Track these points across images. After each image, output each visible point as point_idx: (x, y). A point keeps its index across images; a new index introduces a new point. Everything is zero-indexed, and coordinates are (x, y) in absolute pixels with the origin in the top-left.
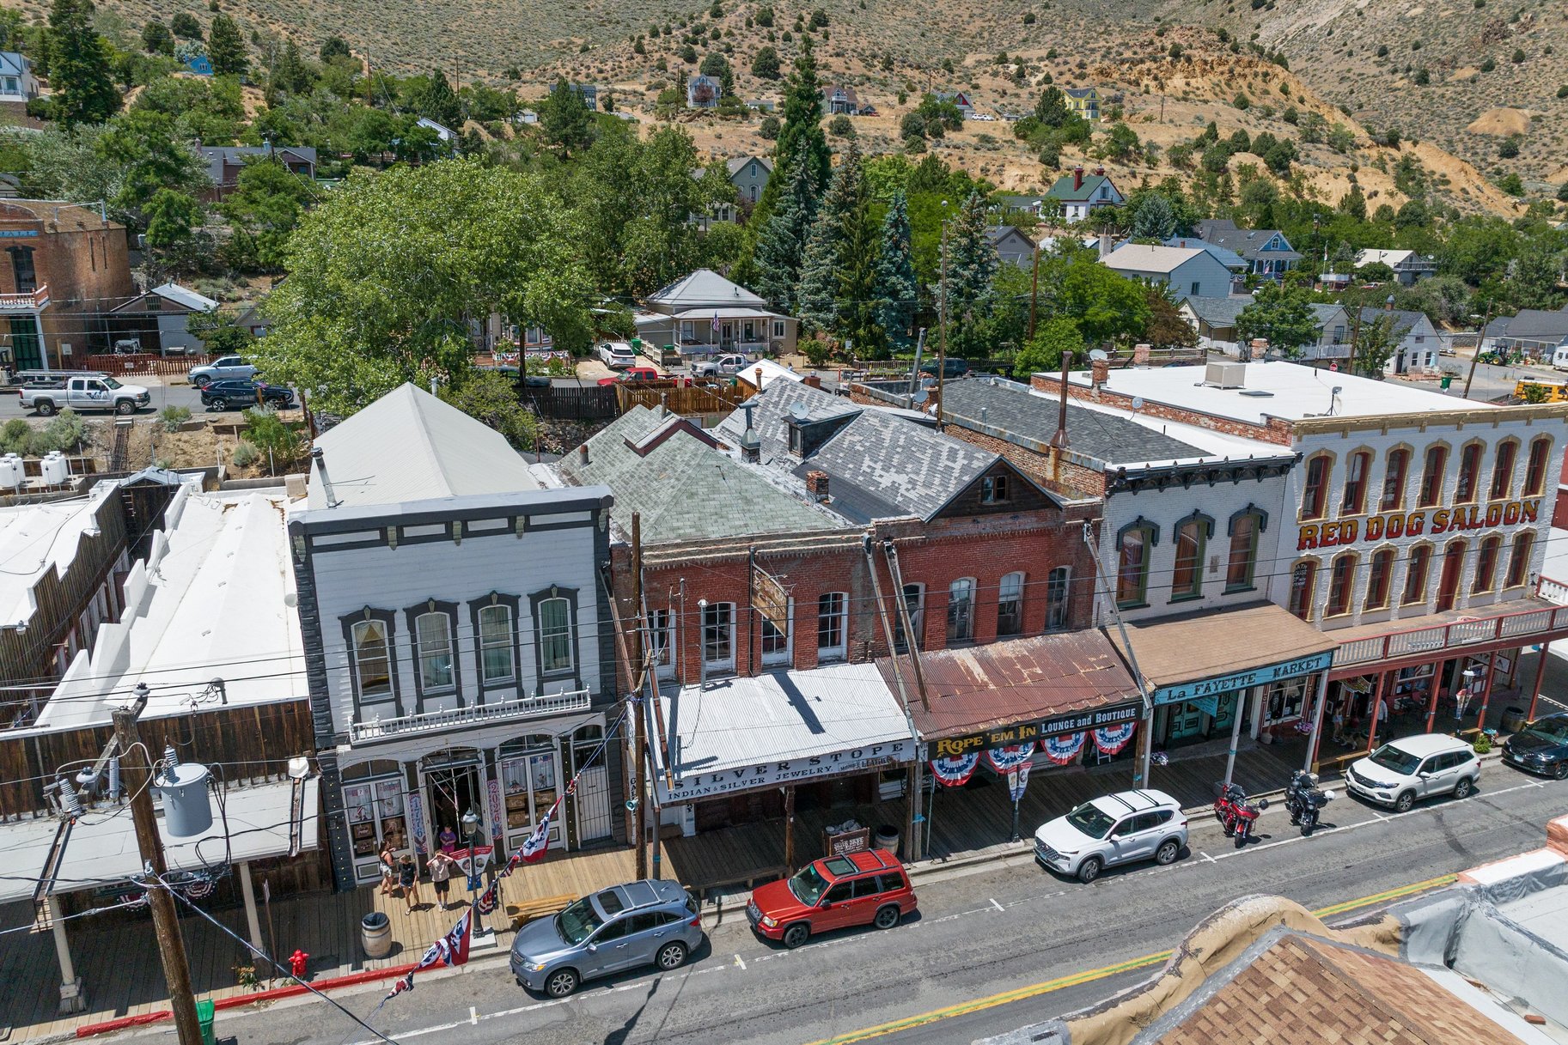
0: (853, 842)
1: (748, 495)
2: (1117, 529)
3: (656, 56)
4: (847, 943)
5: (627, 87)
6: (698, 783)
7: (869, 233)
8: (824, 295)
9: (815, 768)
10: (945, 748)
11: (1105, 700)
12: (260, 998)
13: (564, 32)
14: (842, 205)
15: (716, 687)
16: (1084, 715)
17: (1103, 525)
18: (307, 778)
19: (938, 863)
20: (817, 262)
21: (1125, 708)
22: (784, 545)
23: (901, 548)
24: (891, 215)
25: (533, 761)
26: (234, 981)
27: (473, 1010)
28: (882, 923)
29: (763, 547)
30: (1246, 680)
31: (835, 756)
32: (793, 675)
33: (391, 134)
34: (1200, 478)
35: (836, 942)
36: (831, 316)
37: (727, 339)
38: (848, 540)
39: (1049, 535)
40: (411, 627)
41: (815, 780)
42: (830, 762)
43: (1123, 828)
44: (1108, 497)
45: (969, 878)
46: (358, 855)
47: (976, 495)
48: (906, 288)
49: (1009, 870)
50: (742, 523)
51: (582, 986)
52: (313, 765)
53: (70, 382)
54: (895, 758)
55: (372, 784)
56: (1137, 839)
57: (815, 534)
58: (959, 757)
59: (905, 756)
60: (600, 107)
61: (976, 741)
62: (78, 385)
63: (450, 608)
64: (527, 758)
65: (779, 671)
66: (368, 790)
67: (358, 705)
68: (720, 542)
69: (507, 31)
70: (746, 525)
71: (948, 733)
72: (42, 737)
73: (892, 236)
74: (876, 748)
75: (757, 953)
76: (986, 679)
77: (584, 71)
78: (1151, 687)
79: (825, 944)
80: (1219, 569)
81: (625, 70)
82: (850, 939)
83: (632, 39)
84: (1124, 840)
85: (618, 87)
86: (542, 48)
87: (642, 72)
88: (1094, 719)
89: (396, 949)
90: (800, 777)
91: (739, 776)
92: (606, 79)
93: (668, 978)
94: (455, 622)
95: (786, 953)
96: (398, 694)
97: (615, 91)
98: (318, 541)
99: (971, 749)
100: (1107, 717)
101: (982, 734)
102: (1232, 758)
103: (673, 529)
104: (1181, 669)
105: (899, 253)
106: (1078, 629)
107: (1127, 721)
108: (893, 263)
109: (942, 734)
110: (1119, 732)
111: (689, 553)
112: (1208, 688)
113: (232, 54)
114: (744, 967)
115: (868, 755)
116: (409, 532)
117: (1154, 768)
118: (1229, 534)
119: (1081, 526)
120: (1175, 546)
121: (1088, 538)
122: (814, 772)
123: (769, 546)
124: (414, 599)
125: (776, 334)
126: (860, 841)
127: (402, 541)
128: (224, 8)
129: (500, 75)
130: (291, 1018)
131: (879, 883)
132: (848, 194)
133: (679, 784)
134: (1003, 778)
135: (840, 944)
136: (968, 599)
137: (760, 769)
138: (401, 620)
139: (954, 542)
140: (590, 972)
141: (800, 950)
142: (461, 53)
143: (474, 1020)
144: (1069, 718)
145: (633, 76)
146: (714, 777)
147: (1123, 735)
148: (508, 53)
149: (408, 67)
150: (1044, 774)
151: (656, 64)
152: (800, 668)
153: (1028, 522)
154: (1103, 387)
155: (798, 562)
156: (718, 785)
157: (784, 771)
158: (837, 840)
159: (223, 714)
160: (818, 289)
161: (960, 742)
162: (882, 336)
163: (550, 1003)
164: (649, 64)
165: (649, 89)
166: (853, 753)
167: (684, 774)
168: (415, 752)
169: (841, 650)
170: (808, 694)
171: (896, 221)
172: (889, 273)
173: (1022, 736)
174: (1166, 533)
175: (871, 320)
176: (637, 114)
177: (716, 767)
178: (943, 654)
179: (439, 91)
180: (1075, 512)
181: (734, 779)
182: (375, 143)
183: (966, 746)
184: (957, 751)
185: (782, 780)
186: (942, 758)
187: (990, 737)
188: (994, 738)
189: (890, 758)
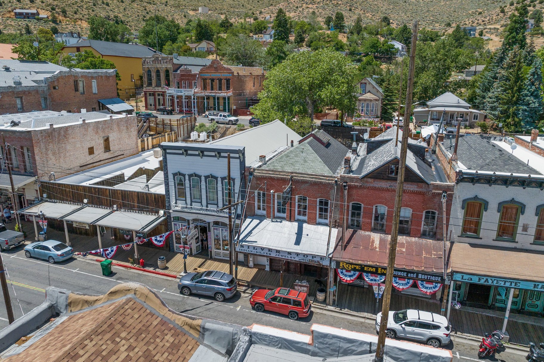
0: (303, 288)
1: (307, 159)
2: (462, 199)
3: (510, 13)
4: (275, 318)
5: (492, 27)
6: (249, 248)
7: (518, 78)
8: (495, 104)
9: (289, 256)
10: (343, 266)
11: (423, 268)
12: (131, 268)
13: (476, 7)
14: (510, 66)
15: (277, 222)
16: (413, 273)
17: (454, 196)
18: (163, 216)
19: (338, 309)
20: (497, 90)
21: (435, 276)
22: (303, 177)
23: (350, 187)
24: (532, 70)
25: (222, 230)
26: (128, 261)
27: (165, 289)
28: (292, 317)
29: (295, 176)
30: (513, 284)
31: (298, 254)
32: (305, 225)
33: (377, 47)
34: (516, 184)
35: (272, 316)
36: (497, 113)
37: (451, 119)
38: (329, 180)
39: (423, 195)
40: (190, 180)
41: (289, 261)
42: (295, 256)
43: (412, 324)
44: (457, 183)
45: (343, 319)
46: (176, 243)
47: (386, 172)
48: (534, 103)
49: (362, 323)
50: (298, 168)
51: (191, 294)
52: (165, 213)
53: (219, 115)
54: (321, 262)
55: (180, 224)
56: (416, 331)
57: (316, 175)
58: (349, 271)
59: (326, 263)
60: (477, 35)
61: (357, 267)
62: (221, 116)
63: (200, 177)
64: (221, 229)
65: (301, 223)
66: (179, 225)
67: (176, 200)
68: (281, 172)
69: (452, 9)
70: (299, 169)
71: (344, 260)
72: (114, 190)
73: (531, 79)
74: (314, 256)
75: (247, 308)
76: (378, 246)
77: (476, 21)
78: (449, 271)
79: (268, 315)
80: (529, 230)
81: (494, 20)
82: (278, 317)
83: (501, 7)
84: (408, 329)
85: (488, 27)
86: (464, 14)
87: (501, 20)
88: (417, 276)
89: (166, 268)
90: (284, 257)
91: (262, 250)
92: (485, 24)
93: (216, 303)
94: (201, 182)
95: (254, 312)
96: (186, 199)
97: (486, 28)
98: (168, 151)
99: (355, 270)
100: (423, 277)
101: (361, 265)
102: (506, 321)
103: (274, 166)
104: (475, 268)
105: (533, 87)
106: (438, 240)
107: (437, 282)
108: (530, 92)
109: (341, 259)
110: (432, 286)
111: (269, 174)
112: (487, 280)
113: (340, 23)
114: (238, 310)
115: (310, 258)
116: (189, 152)
117: (453, 310)
118: (536, 215)
119: (441, 194)
120: (499, 214)
121: (444, 200)
122: (289, 257)
123: (298, 176)
124: (191, 172)
125: (474, 119)
126: (305, 289)
127: (187, 155)
128: (354, 10)
129: (443, 25)
130: (131, 274)
131: (292, 302)
132: (514, 62)
133: (242, 246)
134: (371, 286)
135: (273, 317)
136: (384, 214)
137: (270, 250)
138: (187, 177)
139: (375, 189)
140: (194, 291)
141: (259, 313)
142: (432, 18)
143: (161, 291)
144: (404, 271)
145: (497, 21)
146: (254, 247)
147: (434, 288)
148: (450, 17)
149: (410, 24)
150: (418, 298)
151: (508, 16)
152: (308, 223)
153: (412, 187)
154: (534, 143)
155: (308, 184)
156: (255, 251)
157: (278, 254)
158: (297, 285)
159: (146, 193)
160: (493, 101)
161: (350, 266)
162: (519, 123)
163: (182, 295)
164: (506, 16)
165: (501, 27)
166: (304, 255)
167: (243, 243)
168: (190, 217)
169: (327, 221)
170: (305, 232)
171: (534, 73)
172: (527, 95)
173: (379, 272)
174: (493, 206)
175: (515, 114)
176: (493, 37)
177: (254, 244)
178: (367, 233)
179: (404, 31)
180: (437, 187)
181: (260, 251)
182: (372, 50)
183: (353, 267)
184: (348, 268)
185: (277, 256)
186: (342, 269)
187: (364, 268)
188: (366, 269)
189: (318, 262)
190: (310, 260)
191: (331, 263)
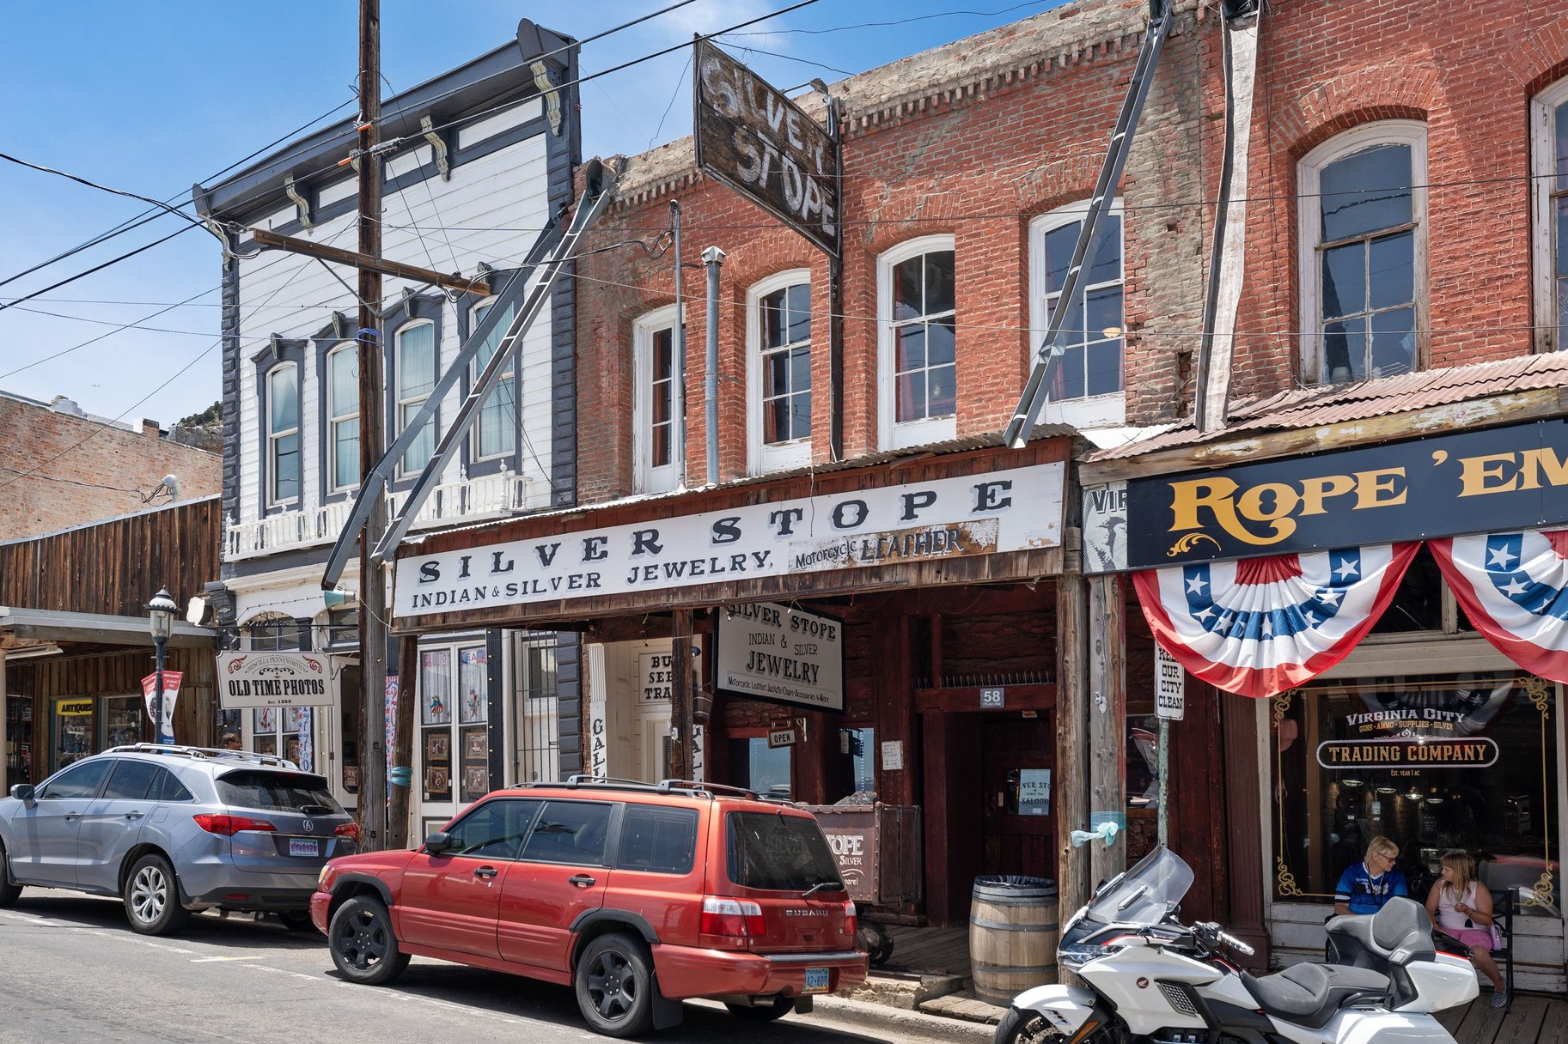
6: (465, 575)
9: (726, 555)
10: (1206, 515)
25: (462, 657)
40: (321, 371)
54: (980, 535)
58: (1284, 562)
59: (1027, 528)
61: (1367, 489)
67: (263, 514)
90: (685, 580)
91: (546, 561)
96: (301, 497)
99: (1339, 526)
101: (1410, 448)
115: (886, 519)
122: (720, 567)
138: (311, 359)
156: (504, 581)
157: (647, 558)
161: (1285, 496)
183: (1314, 507)
184: (1263, 529)
185: (640, 586)
186: (1196, 563)
187: (1454, 470)
188: (1474, 478)
189: (957, 534)
190: (882, 538)
191: (1074, 518)
